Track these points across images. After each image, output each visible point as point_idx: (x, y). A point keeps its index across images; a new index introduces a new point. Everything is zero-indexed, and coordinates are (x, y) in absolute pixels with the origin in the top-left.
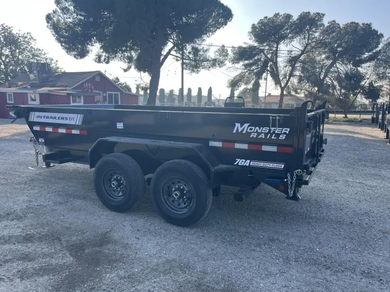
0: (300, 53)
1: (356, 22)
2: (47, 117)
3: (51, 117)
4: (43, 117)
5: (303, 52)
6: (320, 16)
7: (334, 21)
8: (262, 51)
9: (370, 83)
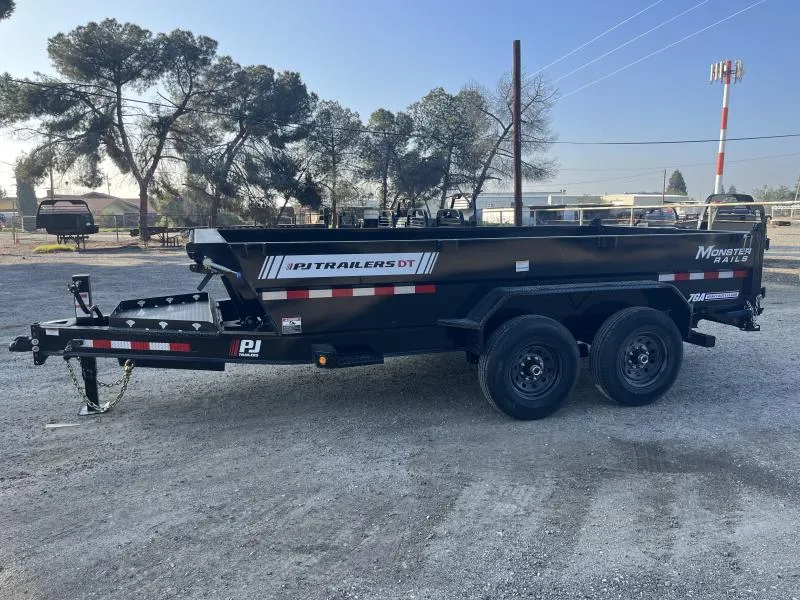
0: (173, 110)
1: (268, 67)
2: (330, 266)
3: (344, 265)
5: (181, 110)
6: (210, 44)
7: (228, 58)
8: (83, 96)
9: (308, 178)
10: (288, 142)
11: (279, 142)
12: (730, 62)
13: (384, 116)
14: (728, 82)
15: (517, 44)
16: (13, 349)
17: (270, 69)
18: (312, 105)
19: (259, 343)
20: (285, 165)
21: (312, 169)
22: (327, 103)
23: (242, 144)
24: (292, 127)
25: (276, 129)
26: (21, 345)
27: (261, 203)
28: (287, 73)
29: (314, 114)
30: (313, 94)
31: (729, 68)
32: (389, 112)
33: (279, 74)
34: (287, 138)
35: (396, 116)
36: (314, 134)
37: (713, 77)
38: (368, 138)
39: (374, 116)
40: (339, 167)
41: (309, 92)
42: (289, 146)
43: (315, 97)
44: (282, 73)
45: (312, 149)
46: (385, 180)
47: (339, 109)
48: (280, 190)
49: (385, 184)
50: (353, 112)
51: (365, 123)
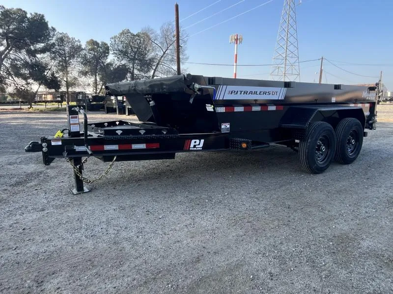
2: (246, 93)
3: (251, 93)
4: (239, 93)
9: (53, 74)
10: (38, 54)
11: (32, 53)
12: (237, 35)
13: (93, 43)
14: (237, 43)
15: (177, 7)
16: (29, 150)
17: (24, 11)
18: (52, 34)
19: (202, 141)
20: (38, 66)
21: (54, 69)
22: (61, 34)
23: (9, 53)
24: (40, 45)
25: (30, 46)
26: (35, 148)
27: (23, 88)
28: (36, 14)
29: (54, 39)
30: (52, 28)
31: (237, 37)
32: (96, 42)
33: (31, 14)
34: (37, 51)
35: (100, 43)
36: (54, 50)
37: (231, 40)
38: (85, 54)
39: (88, 42)
40: (69, 69)
41: (50, 26)
42: (39, 56)
43: (54, 29)
44: (33, 14)
45: (53, 58)
46: (96, 77)
47: (67, 37)
48: (35, 80)
49: (96, 80)
50: (77, 40)
51: (83, 47)
